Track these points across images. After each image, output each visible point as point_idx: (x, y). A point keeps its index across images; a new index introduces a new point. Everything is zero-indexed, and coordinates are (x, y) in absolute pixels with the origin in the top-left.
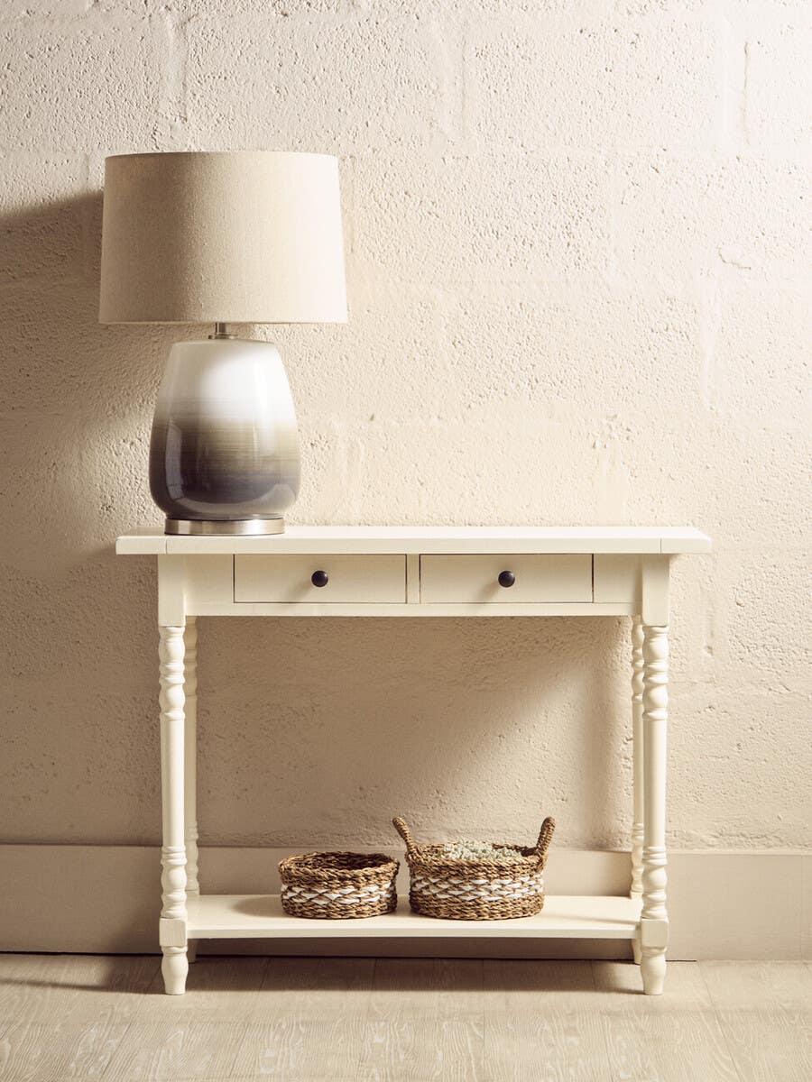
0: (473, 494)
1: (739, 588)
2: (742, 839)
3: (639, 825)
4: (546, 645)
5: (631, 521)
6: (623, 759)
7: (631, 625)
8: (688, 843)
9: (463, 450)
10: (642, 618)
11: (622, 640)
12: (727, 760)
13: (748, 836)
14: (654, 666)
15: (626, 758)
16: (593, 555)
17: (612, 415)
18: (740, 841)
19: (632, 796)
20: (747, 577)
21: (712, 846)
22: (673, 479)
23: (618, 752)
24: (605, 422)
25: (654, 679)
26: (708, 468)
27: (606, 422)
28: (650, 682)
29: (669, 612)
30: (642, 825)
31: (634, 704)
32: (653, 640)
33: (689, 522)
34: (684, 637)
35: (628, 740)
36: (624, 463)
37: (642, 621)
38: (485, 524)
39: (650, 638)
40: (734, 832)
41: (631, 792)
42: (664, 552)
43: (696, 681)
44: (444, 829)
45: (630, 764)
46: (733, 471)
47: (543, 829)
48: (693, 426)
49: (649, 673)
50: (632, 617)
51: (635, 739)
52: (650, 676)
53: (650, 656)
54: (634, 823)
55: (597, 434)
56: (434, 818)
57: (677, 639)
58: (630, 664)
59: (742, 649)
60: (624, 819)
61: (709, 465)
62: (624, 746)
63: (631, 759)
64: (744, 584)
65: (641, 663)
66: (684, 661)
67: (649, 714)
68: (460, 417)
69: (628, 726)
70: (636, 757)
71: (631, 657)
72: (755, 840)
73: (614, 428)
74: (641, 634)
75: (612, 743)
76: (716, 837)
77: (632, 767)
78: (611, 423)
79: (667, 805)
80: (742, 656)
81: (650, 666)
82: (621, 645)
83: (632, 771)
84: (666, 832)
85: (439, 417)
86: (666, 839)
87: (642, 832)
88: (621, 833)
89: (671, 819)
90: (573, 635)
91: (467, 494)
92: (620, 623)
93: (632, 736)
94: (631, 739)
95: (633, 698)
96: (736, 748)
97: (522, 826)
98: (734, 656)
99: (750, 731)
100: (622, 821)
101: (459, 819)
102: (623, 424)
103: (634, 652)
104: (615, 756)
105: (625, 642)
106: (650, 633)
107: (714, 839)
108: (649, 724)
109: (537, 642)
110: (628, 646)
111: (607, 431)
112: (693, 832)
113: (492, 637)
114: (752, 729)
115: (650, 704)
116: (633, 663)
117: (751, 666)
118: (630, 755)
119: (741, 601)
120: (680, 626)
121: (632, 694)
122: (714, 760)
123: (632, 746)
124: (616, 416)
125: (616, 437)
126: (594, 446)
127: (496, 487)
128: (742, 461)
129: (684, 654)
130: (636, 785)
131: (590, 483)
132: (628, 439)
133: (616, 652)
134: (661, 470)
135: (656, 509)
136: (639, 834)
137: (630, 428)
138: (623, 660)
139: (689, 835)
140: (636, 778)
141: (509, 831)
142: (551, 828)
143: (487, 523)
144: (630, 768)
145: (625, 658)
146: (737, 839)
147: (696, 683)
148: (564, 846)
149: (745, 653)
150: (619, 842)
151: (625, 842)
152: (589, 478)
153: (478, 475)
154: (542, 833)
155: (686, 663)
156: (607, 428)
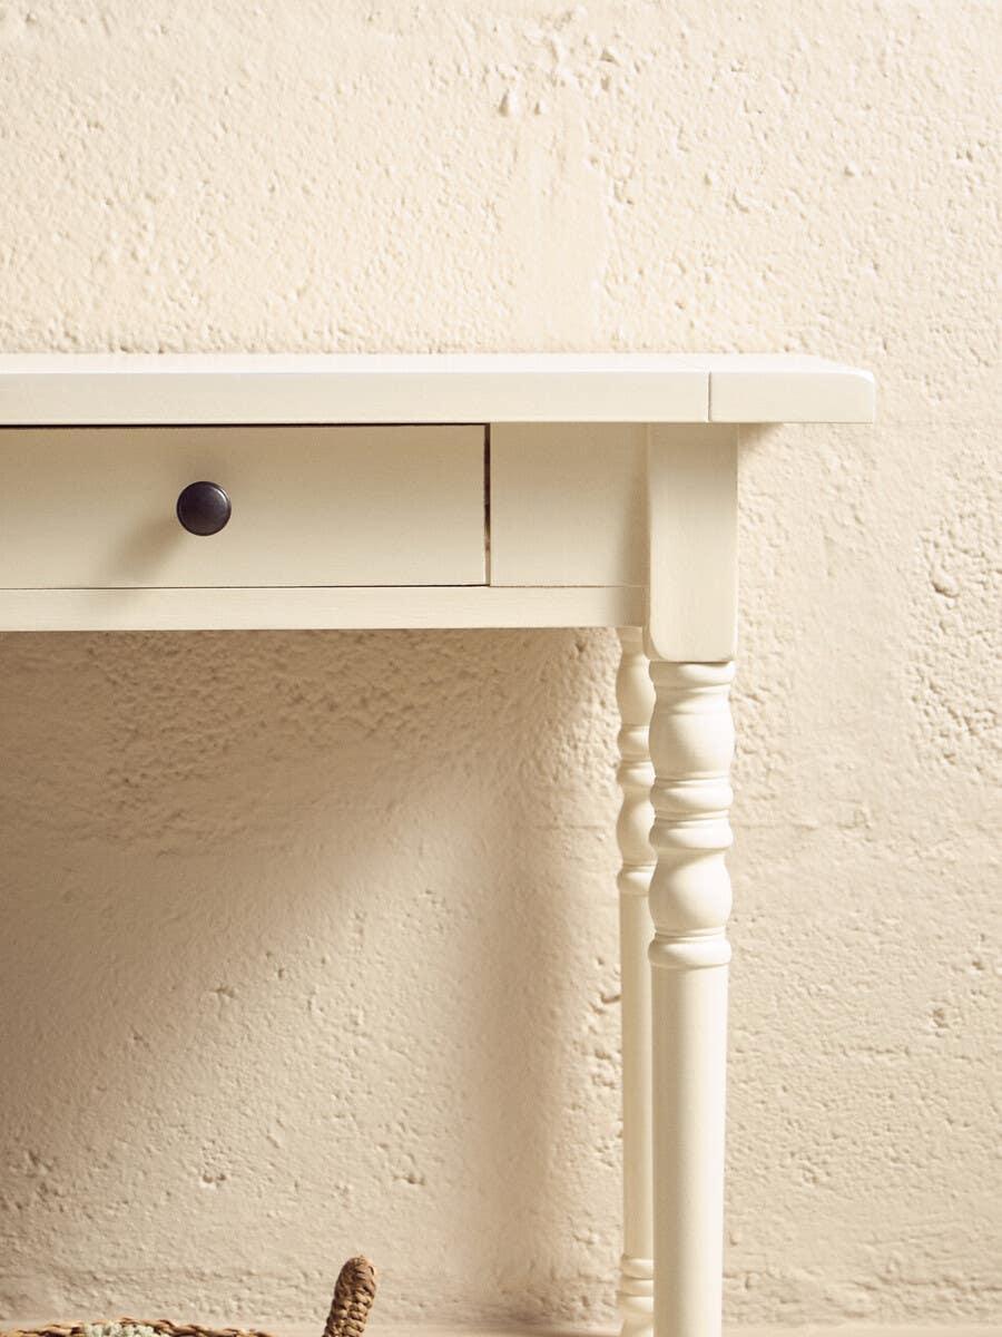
0: (134, 255)
1: (944, 540)
2: (948, 1293)
3: (639, 1262)
4: (359, 714)
5: (615, 337)
6: (592, 1059)
7: (613, 653)
8: (786, 1308)
9: (102, 118)
10: (646, 635)
11: (590, 701)
12: (904, 1061)
13: (967, 1284)
14: (688, 792)
15: (600, 1055)
16: (487, 426)
17: (559, 11)
18: (944, 1300)
19: (620, 1168)
20: (968, 509)
21: (861, 1315)
22: (744, 210)
23: (576, 1036)
24: (536, 34)
25: (690, 833)
26: (848, 173)
27: (540, 33)
28: (673, 843)
29: (738, 617)
30: (648, 1263)
31: (623, 897)
32: (684, 707)
33: (796, 343)
34: (776, 689)
35: (605, 1001)
36: (593, 161)
37: (648, 647)
38: (173, 349)
39: (679, 700)
40: (924, 1275)
41: (616, 1155)
42: (719, 417)
43: (813, 823)
44: (56, 1269)
45: (613, 1073)
46: (924, 186)
47: (339, 1294)
48: (805, 45)
49: (673, 814)
50: (618, 630)
51: (627, 998)
52: (674, 823)
53: (676, 760)
54: (625, 1258)
55: (511, 72)
56: (23, 1235)
57: (754, 697)
58: (612, 773)
59: (951, 724)
60: (596, 1238)
61: (853, 168)
62: (593, 1019)
63: (617, 1057)
64: (957, 528)
65: (646, 773)
66: (776, 762)
67: (675, 948)
68: (94, 18)
69: (607, 957)
70: (629, 1049)
71: (615, 753)
72: (986, 1295)
73: (562, 52)
74: (648, 690)
75: (558, 1011)
76: (869, 1288)
77: (618, 1080)
78: (556, 37)
79: (729, 1198)
80: (951, 745)
81: (675, 791)
82: (587, 715)
83: (618, 1093)
84: (726, 1275)
85: (28, 19)
86: (725, 1296)
87: (650, 1283)
88: (587, 1278)
89: (738, 1237)
90: (440, 684)
91: (115, 255)
92: (581, 649)
93: (617, 988)
94: (616, 998)
95: (622, 878)
96: (930, 1024)
97: (289, 1260)
98: (925, 746)
99: (973, 971)
100: (590, 1243)
101: (96, 1237)
102: (593, 40)
103: (623, 738)
104: (569, 1048)
105: (596, 708)
106: (676, 684)
107: (864, 1295)
108: (672, 982)
109: (333, 707)
110: (609, 718)
111: (543, 62)
112: (801, 1274)
113: (195, 693)
114: (978, 965)
115: (676, 917)
116: (623, 772)
117: (976, 776)
118: (612, 1046)
119: (947, 580)
120: (763, 658)
121: (619, 865)
122: (865, 1058)
123: (618, 1022)
124: (568, 16)
125: (571, 80)
126: (503, 110)
127: (204, 237)
128: (952, 151)
129: (775, 742)
130: (629, 1135)
131: (491, 222)
132: (605, 85)
133: (571, 737)
134: (707, 181)
135: (692, 301)
136: (643, 1293)
137: (612, 51)
138: (592, 759)
139: (790, 1284)
140: (630, 1114)
141: (250, 1274)
142: (363, 1298)
143: (178, 344)
144: (611, 1085)
145: (598, 754)
146: (931, 1293)
147: (810, 829)
148: (413, 1318)
149: (958, 736)
150: (579, 1305)
151: (598, 1306)
152: (490, 206)
153: (148, 196)
154: (337, 1305)
155: (782, 768)
156: (545, 52)
